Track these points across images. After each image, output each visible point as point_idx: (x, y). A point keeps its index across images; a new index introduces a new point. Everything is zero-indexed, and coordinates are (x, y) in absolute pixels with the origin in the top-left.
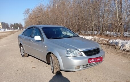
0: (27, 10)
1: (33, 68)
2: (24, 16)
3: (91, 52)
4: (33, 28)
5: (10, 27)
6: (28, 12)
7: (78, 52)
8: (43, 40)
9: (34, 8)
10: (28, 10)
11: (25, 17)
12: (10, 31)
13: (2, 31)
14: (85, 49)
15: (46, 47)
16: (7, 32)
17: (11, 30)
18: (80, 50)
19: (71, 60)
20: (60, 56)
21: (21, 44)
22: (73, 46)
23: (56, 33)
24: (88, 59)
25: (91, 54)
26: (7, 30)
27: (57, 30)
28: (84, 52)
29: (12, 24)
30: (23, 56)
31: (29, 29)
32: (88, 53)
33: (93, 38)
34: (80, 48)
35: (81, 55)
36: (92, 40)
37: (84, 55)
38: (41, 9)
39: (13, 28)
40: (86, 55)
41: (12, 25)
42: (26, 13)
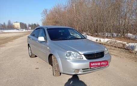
0: (44, 10)
1: (36, 69)
2: (42, 16)
3: (93, 56)
4: (40, 28)
5: (28, 27)
6: (45, 13)
7: (79, 55)
8: (47, 41)
9: (51, 9)
10: (46, 11)
11: (42, 18)
12: (27, 31)
13: (20, 31)
14: (86, 52)
15: (48, 48)
16: (25, 32)
17: (29, 31)
18: (80, 53)
19: (70, 63)
20: (59, 58)
21: (29, 45)
22: (74, 49)
23: (62, 34)
24: (89, 63)
25: (93, 57)
26: (24, 30)
27: (64, 31)
28: (85, 55)
29: (30, 24)
30: (31, 56)
31: (36, 29)
32: (89, 56)
33: (109, 41)
34: (81, 51)
35: (81, 58)
36: (108, 42)
37: (85, 58)
38: (59, 9)
39: (30, 28)
40: (87, 58)
41: (30, 26)
42: (43, 14)
